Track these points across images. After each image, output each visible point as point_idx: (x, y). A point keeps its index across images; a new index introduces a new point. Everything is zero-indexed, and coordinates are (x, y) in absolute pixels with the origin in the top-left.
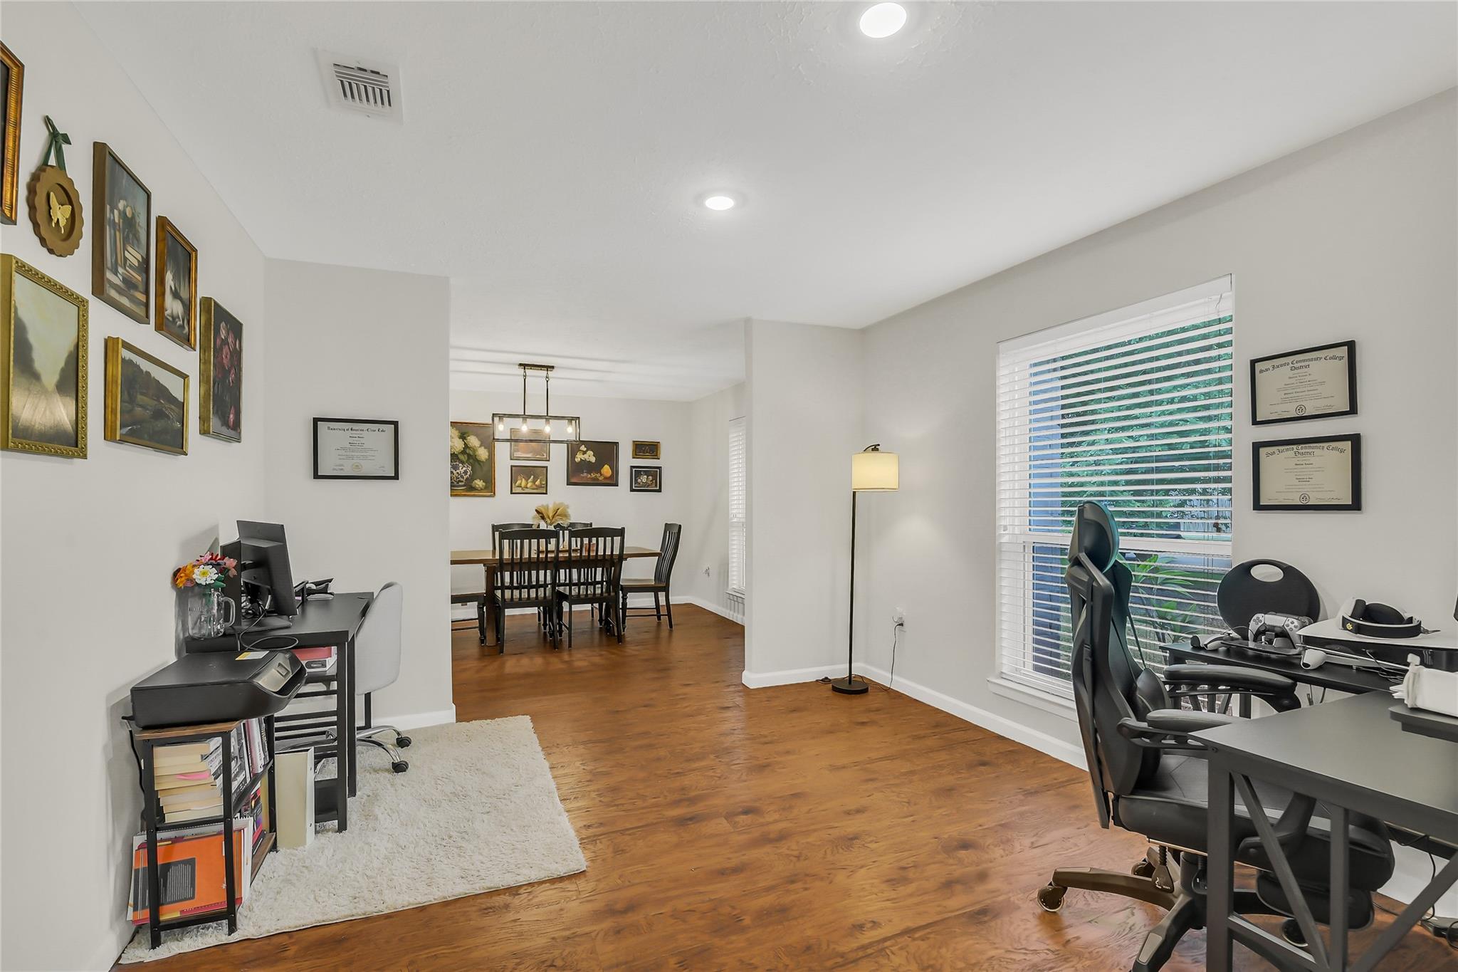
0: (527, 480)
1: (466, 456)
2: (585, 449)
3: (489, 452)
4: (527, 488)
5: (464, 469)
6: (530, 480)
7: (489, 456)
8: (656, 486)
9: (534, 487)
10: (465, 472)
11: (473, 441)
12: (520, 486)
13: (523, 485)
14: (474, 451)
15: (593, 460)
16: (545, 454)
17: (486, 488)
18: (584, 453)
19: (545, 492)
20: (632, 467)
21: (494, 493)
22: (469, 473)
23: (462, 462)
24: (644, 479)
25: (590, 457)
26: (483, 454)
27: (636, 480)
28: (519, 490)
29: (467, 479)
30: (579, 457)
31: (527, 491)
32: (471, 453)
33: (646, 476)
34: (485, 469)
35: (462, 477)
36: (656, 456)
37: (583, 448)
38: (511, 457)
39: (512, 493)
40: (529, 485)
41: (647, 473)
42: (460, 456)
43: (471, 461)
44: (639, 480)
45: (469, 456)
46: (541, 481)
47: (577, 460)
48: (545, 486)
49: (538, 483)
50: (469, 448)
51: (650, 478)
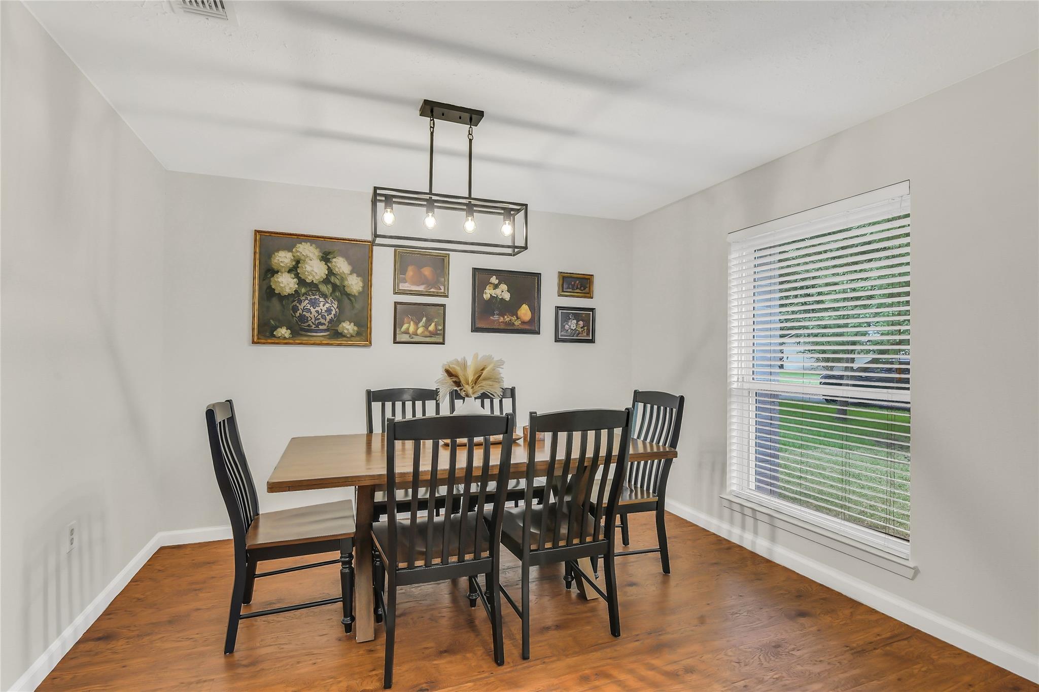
0: (417, 324)
1: (330, 287)
2: (496, 282)
3: (364, 282)
4: (417, 335)
5: (327, 305)
6: (421, 324)
7: (363, 287)
8: (588, 334)
9: (427, 333)
10: (329, 311)
11: (341, 265)
12: (406, 332)
13: (412, 329)
14: (343, 279)
15: (507, 296)
16: (442, 288)
17: (359, 334)
18: (496, 287)
19: (441, 341)
20: (558, 308)
21: (371, 343)
22: (333, 312)
23: (325, 296)
24: (572, 324)
25: (503, 293)
26: (354, 284)
27: (563, 327)
28: (405, 338)
29: (331, 321)
30: (488, 293)
31: (416, 339)
32: (338, 283)
33: (575, 321)
34: (358, 306)
35: (324, 317)
36: (589, 295)
37: (494, 280)
38: (394, 289)
39: (395, 342)
40: (420, 331)
41: (577, 317)
42: (320, 286)
43: (337, 294)
44: (567, 326)
45: (335, 287)
46: (436, 325)
47: (486, 296)
48: (442, 332)
49: (432, 328)
50: (334, 274)
51: (581, 323)
